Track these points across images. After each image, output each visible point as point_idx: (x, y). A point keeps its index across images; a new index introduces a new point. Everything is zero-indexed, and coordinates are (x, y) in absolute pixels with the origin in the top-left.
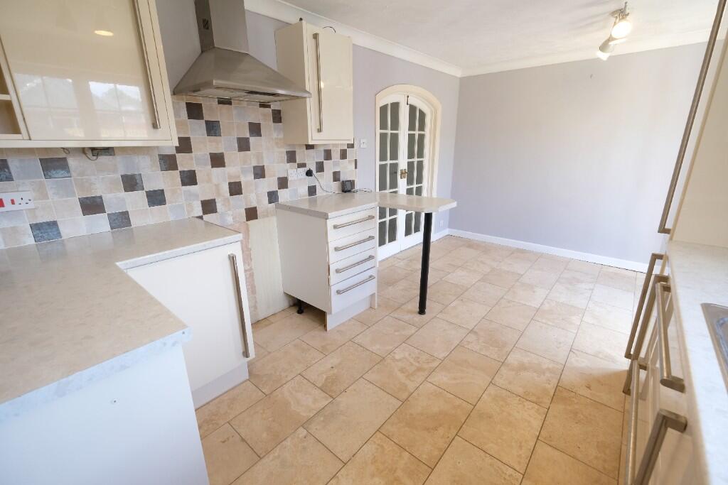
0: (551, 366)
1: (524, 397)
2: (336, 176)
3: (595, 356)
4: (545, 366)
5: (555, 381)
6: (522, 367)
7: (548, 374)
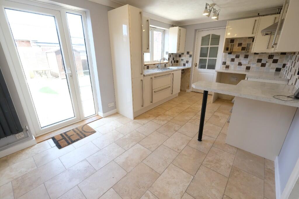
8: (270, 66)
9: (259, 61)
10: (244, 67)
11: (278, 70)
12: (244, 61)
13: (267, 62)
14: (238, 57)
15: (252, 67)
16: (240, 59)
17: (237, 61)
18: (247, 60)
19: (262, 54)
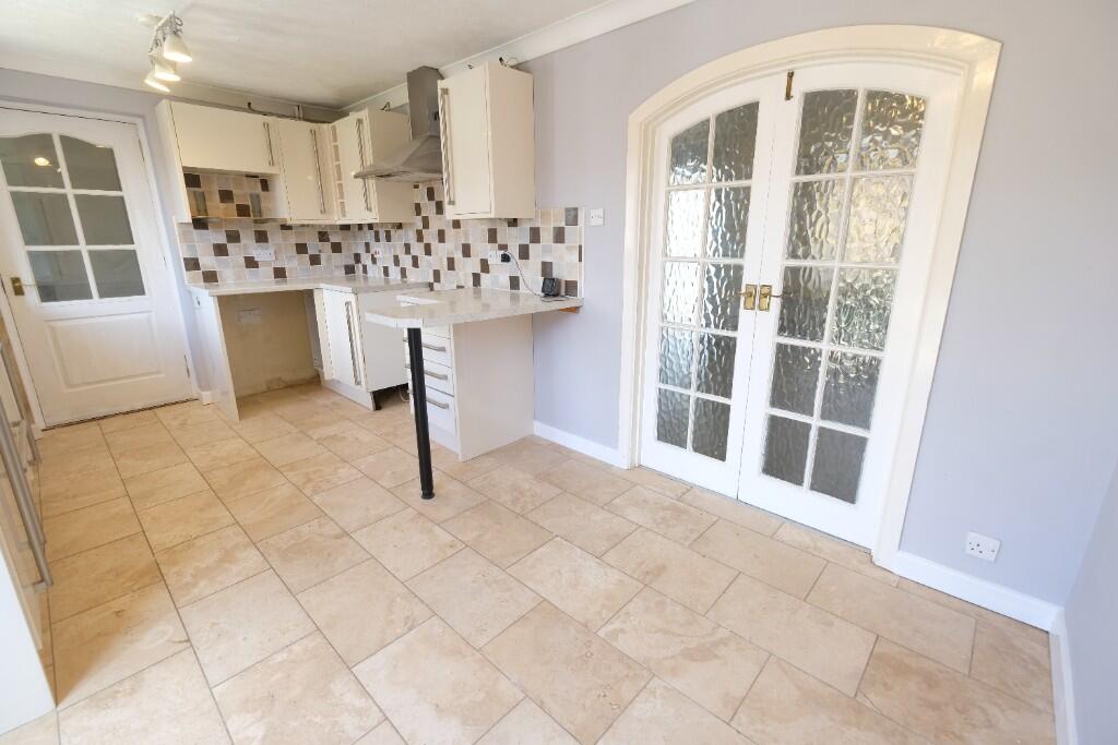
0: (196, 591)
1: (189, 543)
2: (546, 268)
3: (137, 675)
4: (202, 584)
5: (171, 580)
6: (228, 557)
7: (188, 579)
8: (329, 259)
9: (301, 249)
10: (266, 272)
11: (350, 270)
12: (259, 251)
13: (320, 251)
14: (234, 237)
15: (291, 269)
16: (246, 247)
17: (236, 253)
18: (267, 249)
19: (300, 230)
